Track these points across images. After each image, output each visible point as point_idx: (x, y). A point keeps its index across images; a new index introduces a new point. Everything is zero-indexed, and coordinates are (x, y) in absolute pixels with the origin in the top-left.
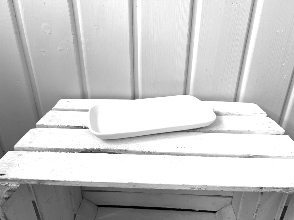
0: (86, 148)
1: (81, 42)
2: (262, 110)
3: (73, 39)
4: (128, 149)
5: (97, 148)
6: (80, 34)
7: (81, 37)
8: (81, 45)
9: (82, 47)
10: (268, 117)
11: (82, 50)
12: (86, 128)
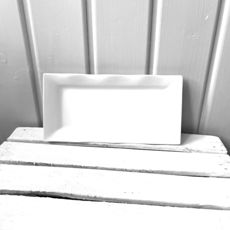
0: (32, 190)
1: (37, 71)
2: (223, 145)
3: (29, 69)
5: (43, 191)
6: (36, 63)
7: (36, 66)
12: (37, 164)
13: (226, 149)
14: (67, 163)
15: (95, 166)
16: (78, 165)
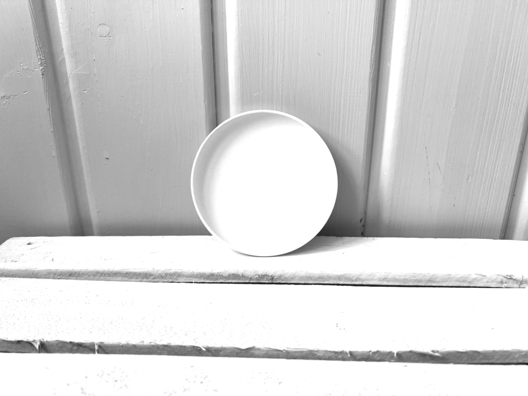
1: (67, 73)
3: (41, 64)
6: (63, 49)
7: (64, 59)
8: (67, 82)
9: (69, 88)
11: (70, 97)
12: (44, 348)
14: (147, 341)
15: (244, 347)
16: (188, 342)
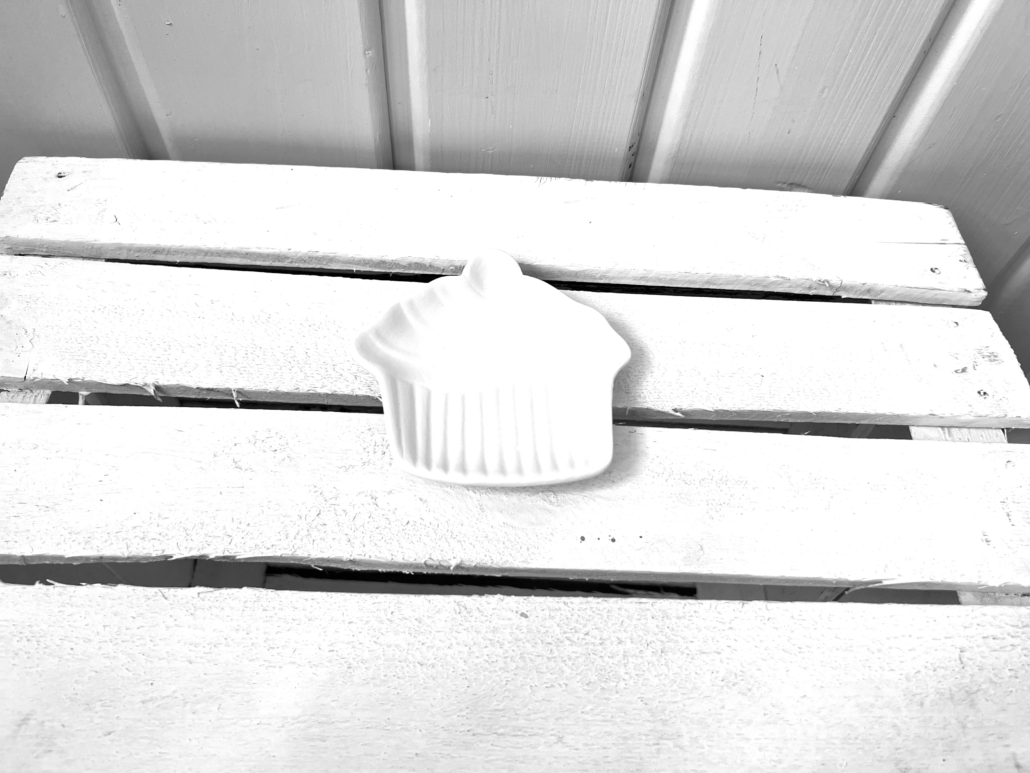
0: (167, 553)
2: (969, 258)
4: (362, 558)
5: (221, 554)
10: (987, 315)
13: (980, 283)
